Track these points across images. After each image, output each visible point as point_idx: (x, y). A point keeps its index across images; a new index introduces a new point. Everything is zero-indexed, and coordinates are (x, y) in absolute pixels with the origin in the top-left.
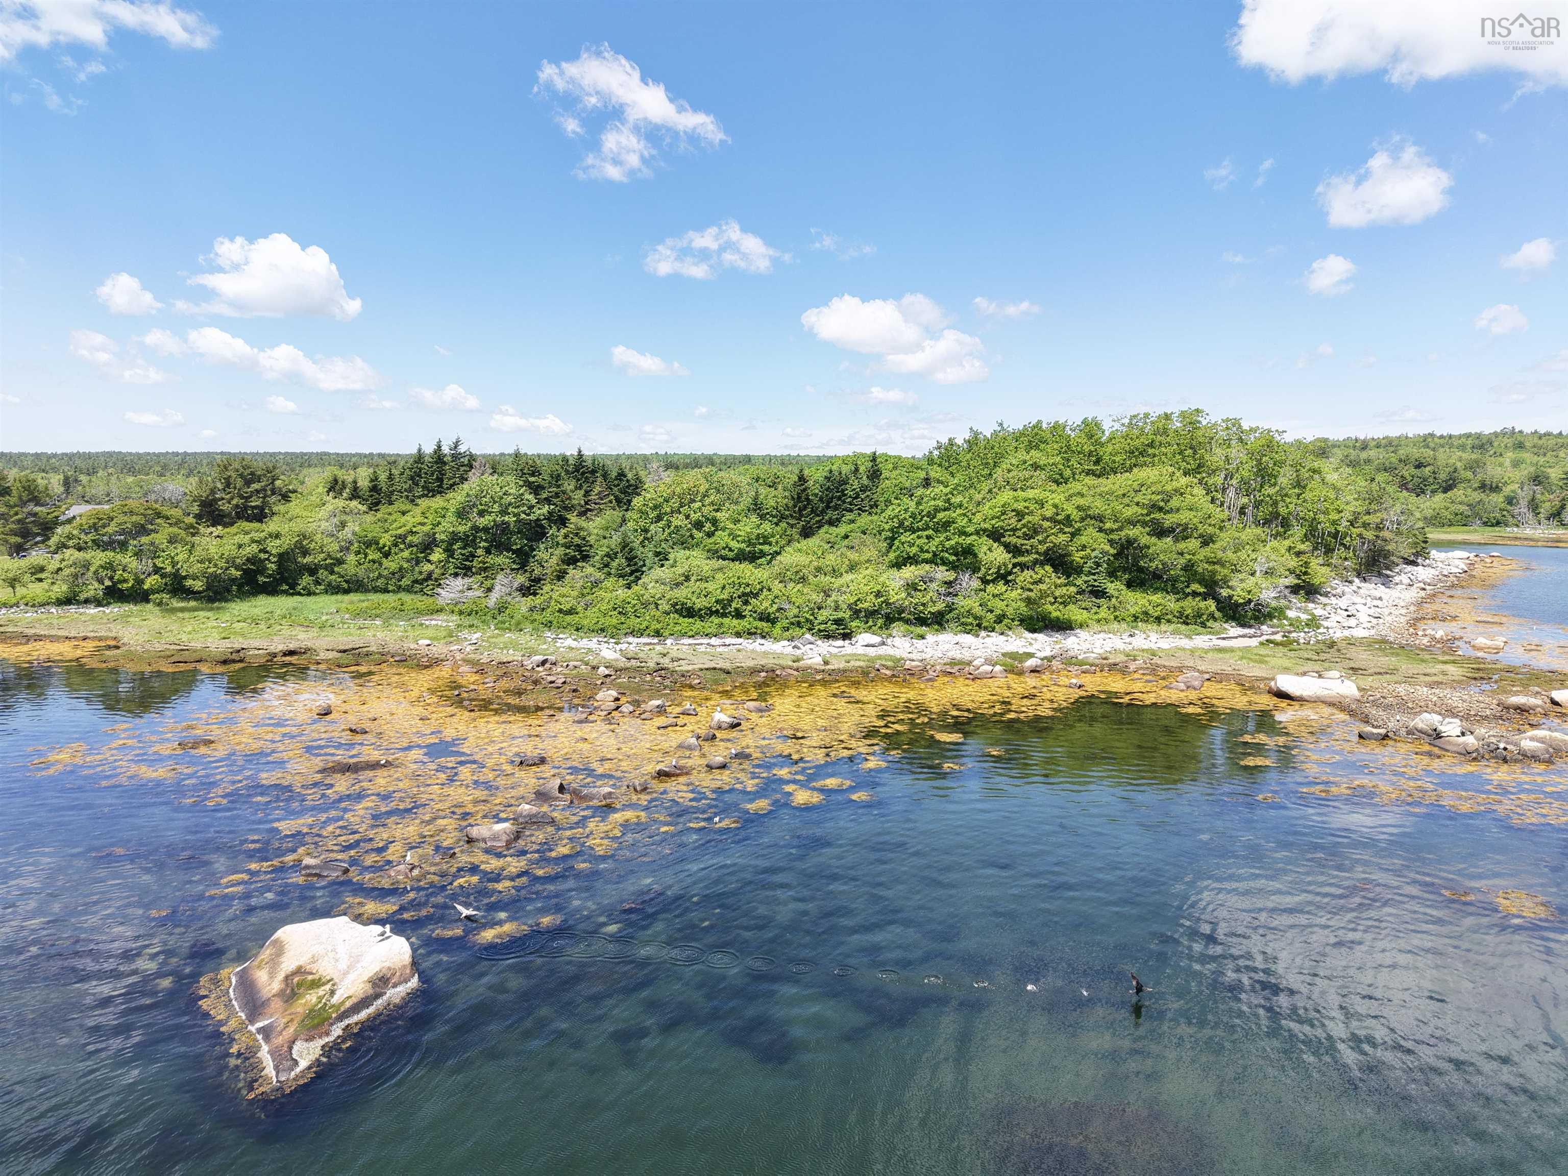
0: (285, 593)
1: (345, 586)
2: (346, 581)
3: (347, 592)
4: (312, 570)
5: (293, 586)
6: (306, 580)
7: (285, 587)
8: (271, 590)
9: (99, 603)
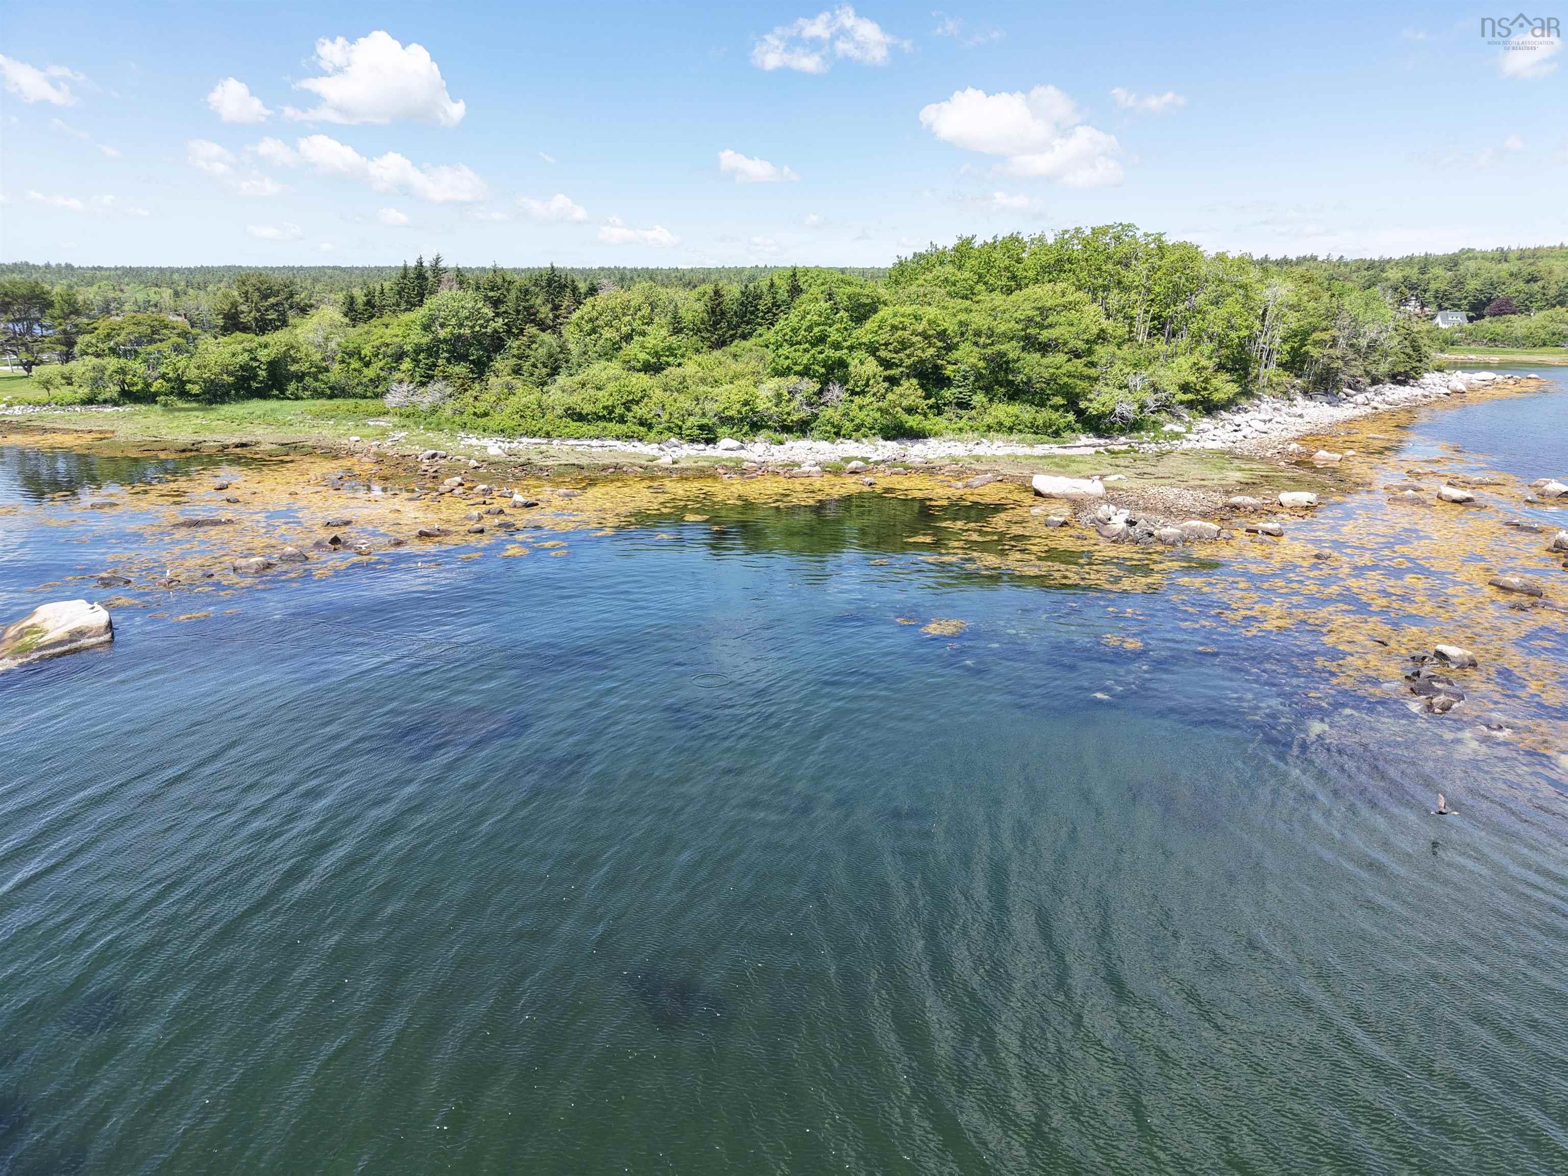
0: (277, 397)
1: (328, 392)
2: (330, 388)
3: (331, 397)
4: (300, 377)
5: (283, 392)
6: (292, 387)
7: (275, 392)
8: (262, 394)
9: (116, 403)
